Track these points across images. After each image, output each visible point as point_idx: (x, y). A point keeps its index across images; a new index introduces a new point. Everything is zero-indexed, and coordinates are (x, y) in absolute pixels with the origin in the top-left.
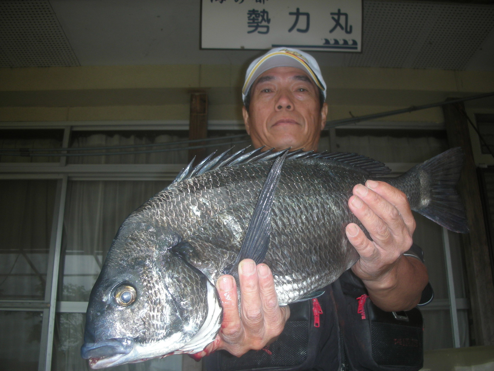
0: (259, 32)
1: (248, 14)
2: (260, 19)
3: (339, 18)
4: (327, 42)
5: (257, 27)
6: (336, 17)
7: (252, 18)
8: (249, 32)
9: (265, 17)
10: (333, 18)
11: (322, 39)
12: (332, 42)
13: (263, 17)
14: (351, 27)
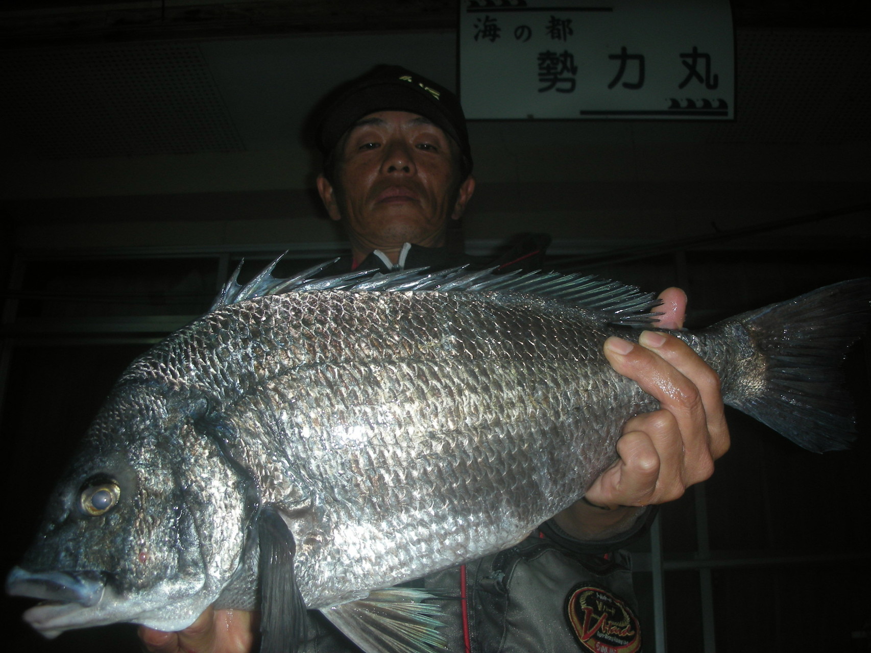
0: (559, 90)
1: (539, 59)
2: (560, 67)
3: (695, 62)
4: (675, 103)
5: (555, 81)
6: (690, 61)
7: (545, 65)
8: (542, 90)
9: (569, 64)
10: (685, 63)
11: (666, 100)
12: (684, 104)
13: (564, 63)
14: (716, 77)
